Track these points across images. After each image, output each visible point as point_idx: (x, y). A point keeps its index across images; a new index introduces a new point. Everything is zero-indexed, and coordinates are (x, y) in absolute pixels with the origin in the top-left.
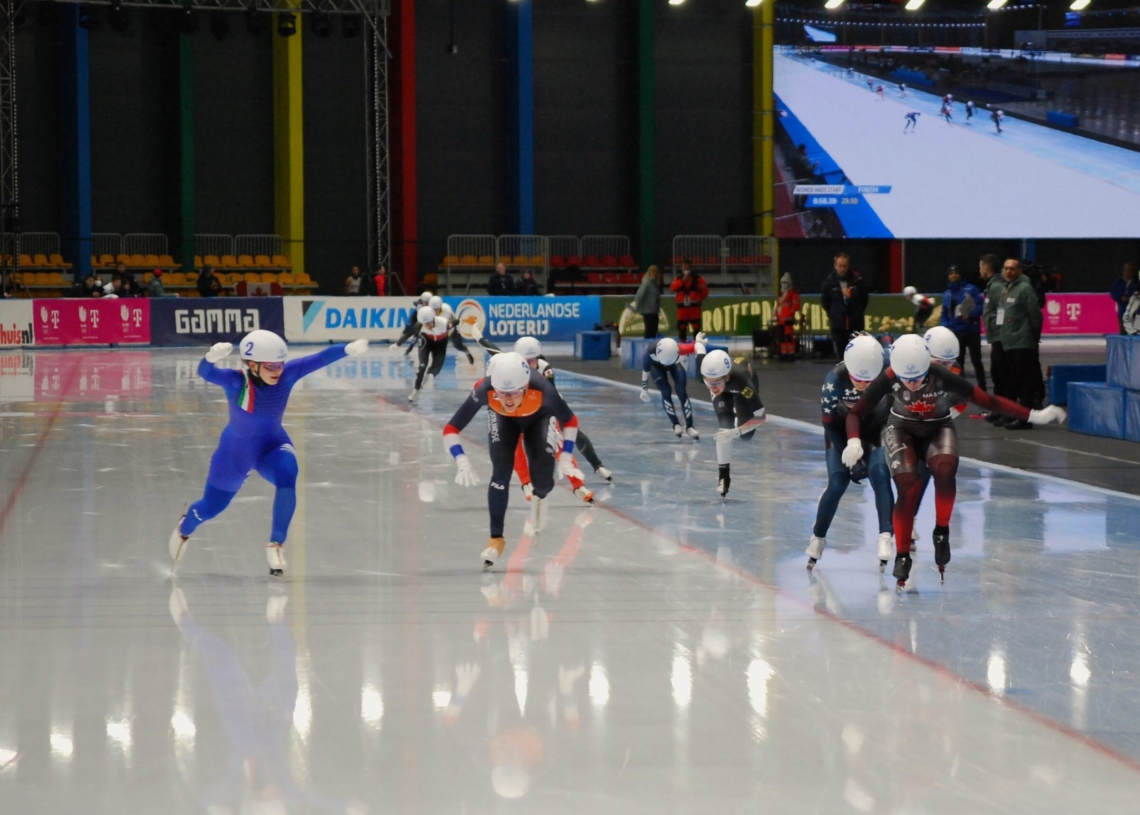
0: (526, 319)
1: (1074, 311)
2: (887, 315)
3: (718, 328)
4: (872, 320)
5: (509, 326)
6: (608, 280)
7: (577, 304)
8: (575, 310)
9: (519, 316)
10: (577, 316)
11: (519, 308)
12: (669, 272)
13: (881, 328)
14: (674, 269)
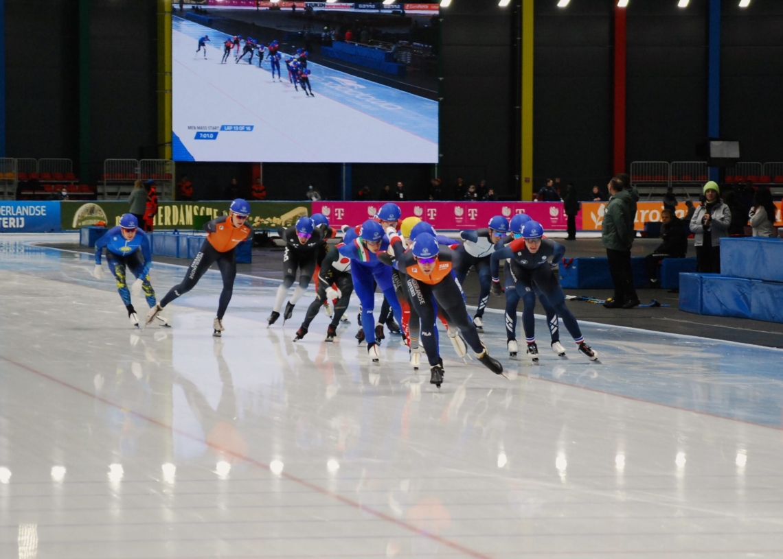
0: (9, 216)
2: (258, 216)
7: (45, 207)
8: (43, 210)
9: (4, 215)
10: (45, 214)
11: (4, 209)
12: (102, 184)
13: (254, 225)
14: (105, 182)
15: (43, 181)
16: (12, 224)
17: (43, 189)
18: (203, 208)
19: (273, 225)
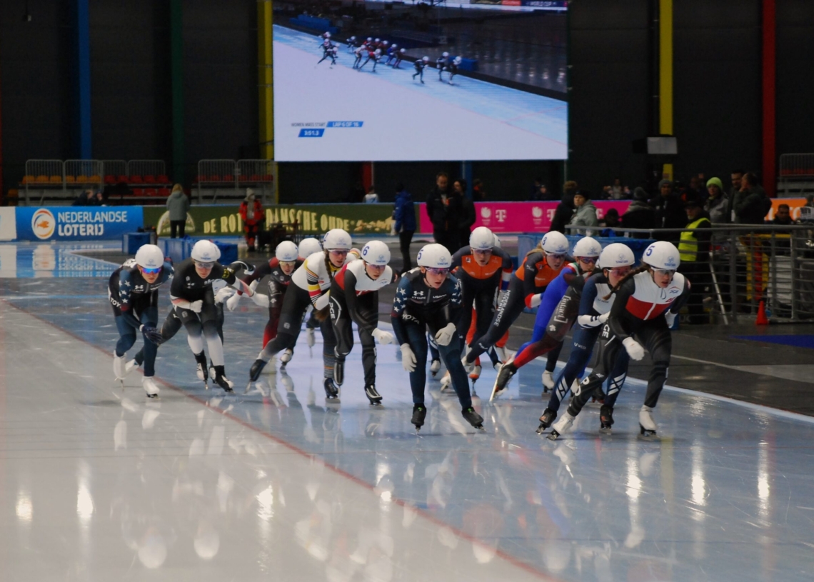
0: (86, 223)
1: (501, 215)
2: (360, 219)
3: (233, 230)
4: (349, 223)
5: (73, 229)
6: (149, 194)
7: (125, 212)
8: (124, 216)
9: (81, 221)
10: (125, 221)
11: (81, 215)
12: (196, 187)
13: (357, 229)
14: (199, 185)
15: (132, 185)
16: (90, 232)
17: (131, 193)
18: (300, 212)
19: (377, 229)
